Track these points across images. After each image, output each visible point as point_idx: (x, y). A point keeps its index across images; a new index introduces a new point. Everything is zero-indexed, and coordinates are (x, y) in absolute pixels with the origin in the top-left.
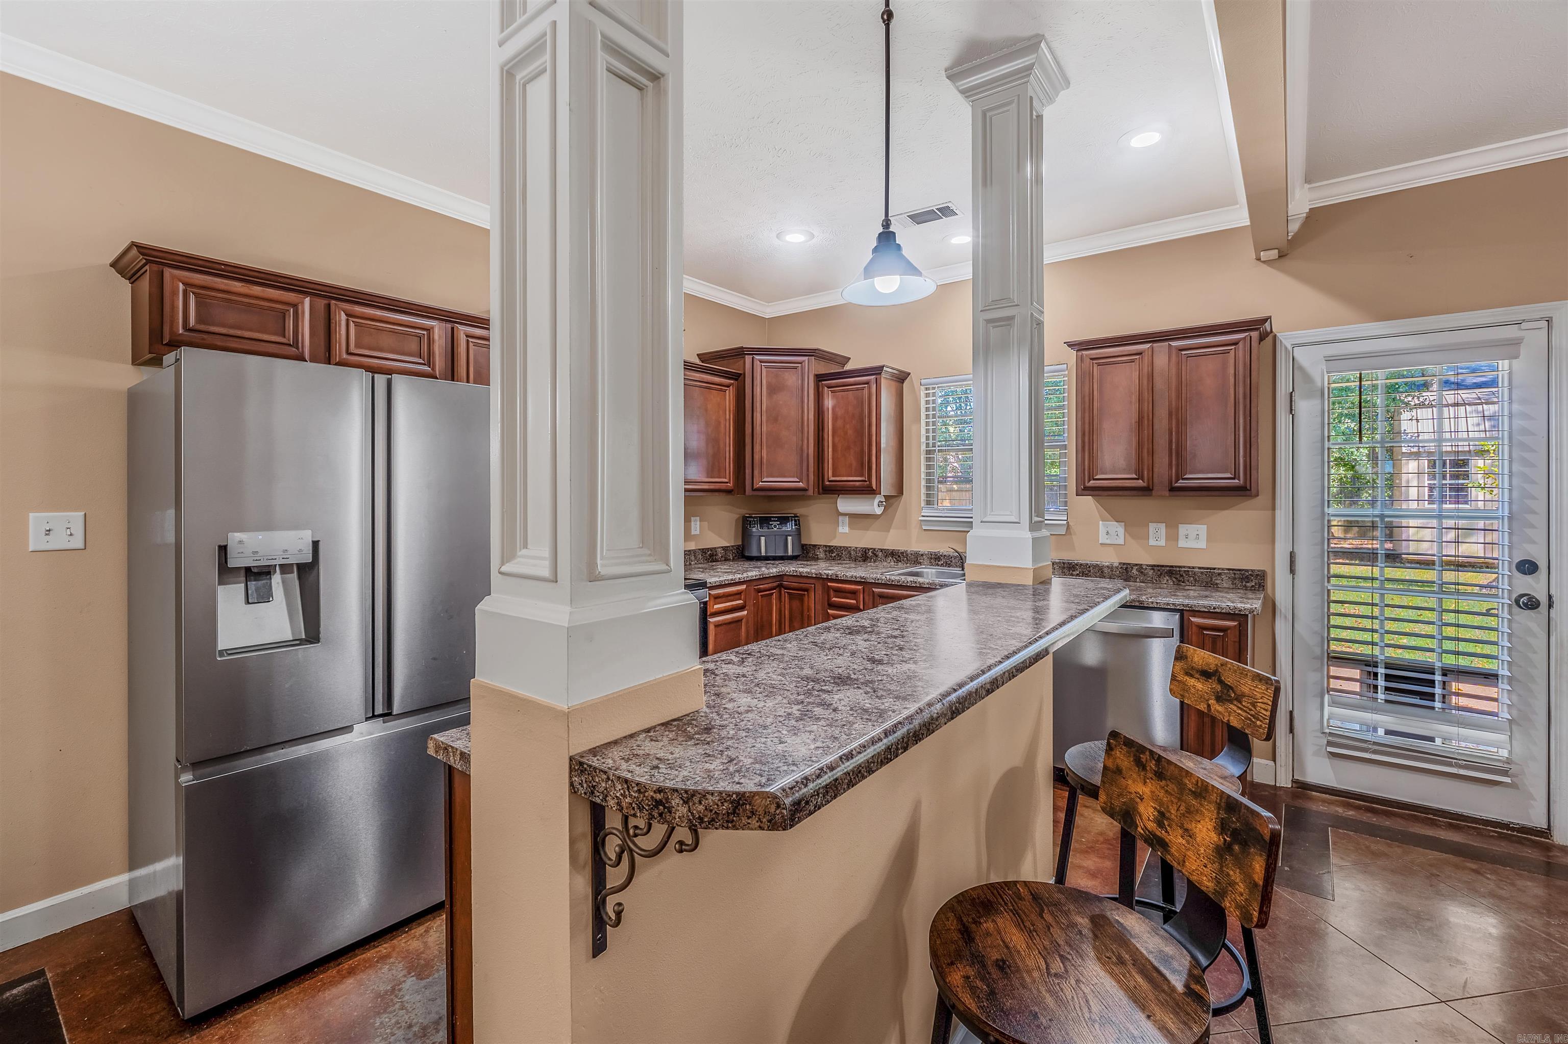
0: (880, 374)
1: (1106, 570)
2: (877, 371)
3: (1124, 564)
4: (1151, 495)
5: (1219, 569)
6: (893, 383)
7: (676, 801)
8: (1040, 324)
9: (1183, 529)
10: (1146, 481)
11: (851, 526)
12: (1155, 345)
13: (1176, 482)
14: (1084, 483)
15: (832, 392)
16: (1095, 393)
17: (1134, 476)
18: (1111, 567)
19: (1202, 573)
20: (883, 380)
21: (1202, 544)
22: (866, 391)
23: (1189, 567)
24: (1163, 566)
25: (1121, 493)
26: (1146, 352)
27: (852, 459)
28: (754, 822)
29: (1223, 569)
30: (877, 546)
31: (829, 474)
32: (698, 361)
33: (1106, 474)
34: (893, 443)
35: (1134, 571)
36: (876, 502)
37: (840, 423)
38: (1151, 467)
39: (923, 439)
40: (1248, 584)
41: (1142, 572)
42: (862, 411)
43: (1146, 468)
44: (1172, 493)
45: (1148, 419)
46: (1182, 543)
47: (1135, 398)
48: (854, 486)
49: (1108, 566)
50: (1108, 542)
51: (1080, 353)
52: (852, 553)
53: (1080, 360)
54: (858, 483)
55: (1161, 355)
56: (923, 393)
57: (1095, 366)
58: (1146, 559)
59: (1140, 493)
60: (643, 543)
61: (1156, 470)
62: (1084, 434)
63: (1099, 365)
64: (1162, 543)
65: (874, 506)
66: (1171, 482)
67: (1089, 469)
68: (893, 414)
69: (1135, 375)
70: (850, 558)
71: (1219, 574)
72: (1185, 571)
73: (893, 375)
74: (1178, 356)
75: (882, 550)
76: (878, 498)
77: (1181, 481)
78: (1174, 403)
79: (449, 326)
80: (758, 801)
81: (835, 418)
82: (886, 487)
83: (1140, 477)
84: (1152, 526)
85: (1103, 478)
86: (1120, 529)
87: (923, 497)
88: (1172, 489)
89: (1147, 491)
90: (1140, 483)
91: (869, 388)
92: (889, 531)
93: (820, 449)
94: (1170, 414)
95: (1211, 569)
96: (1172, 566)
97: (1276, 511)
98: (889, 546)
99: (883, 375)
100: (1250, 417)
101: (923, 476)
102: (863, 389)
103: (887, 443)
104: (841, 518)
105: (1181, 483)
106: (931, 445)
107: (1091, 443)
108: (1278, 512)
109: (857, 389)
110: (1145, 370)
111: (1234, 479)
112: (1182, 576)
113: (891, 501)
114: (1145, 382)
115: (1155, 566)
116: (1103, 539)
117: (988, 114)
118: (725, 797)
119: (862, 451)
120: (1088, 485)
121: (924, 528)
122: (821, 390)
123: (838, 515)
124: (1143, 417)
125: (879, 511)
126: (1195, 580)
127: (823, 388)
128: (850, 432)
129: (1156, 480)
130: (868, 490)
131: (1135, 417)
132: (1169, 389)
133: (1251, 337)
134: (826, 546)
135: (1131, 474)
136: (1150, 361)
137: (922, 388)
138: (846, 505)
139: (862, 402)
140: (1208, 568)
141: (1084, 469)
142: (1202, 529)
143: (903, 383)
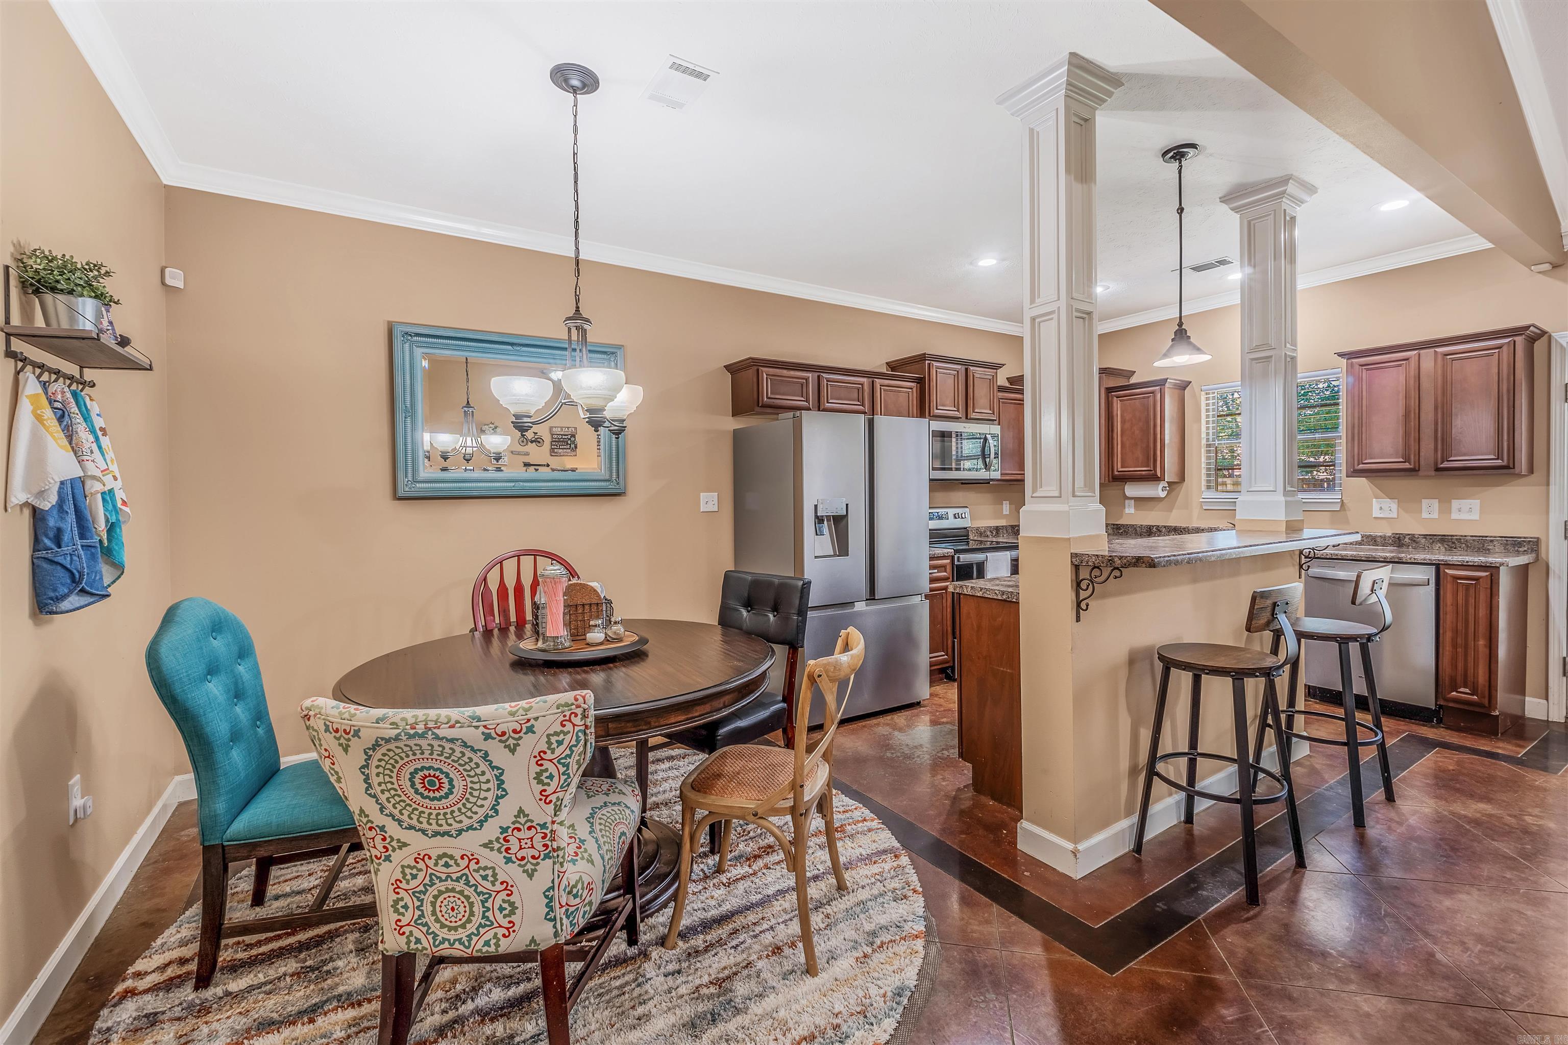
0: (1164, 385)
1: (1379, 540)
2: (1162, 383)
3: (1397, 534)
4: (1417, 475)
5: (1491, 537)
6: (1177, 391)
7: (1116, 559)
8: (1293, 359)
9: (1455, 504)
10: (1412, 463)
11: (1136, 508)
12: (1422, 351)
13: (1442, 464)
14: (1354, 466)
15: (1120, 401)
16: (1364, 393)
17: (1401, 460)
18: (1384, 538)
19: (1474, 540)
20: (1167, 390)
21: (1475, 516)
22: (1151, 399)
23: (1462, 536)
24: (1435, 535)
25: (1389, 474)
26: (1413, 358)
27: (1139, 454)
28: (1144, 565)
29: (1495, 537)
30: (1161, 524)
31: (1119, 467)
32: (1008, 385)
33: (1374, 458)
34: (1177, 439)
35: (1407, 540)
36: (1161, 486)
37: (1127, 425)
38: (1417, 451)
39: (1204, 435)
40: (1520, 549)
41: (1414, 541)
42: (1148, 415)
43: (1413, 452)
44: (1437, 473)
45: (1415, 413)
46: (1455, 516)
47: (1402, 396)
48: (1141, 475)
49: (1381, 536)
50: (1381, 516)
51: (1350, 361)
52: (1138, 529)
53: (1350, 367)
54: (1144, 473)
55: (1428, 359)
56: (1203, 397)
57: (1364, 371)
58: (1418, 529)
59: (1407, 473)
60: (1085, 486)
61: (1422, 454)
62: (1353, 427)
63: (1367, 370)
64: (1435, 515)
65: (1158, 490)
66: (1436, 463)
67: (1359, 455)
68: (1175, 415)
69: (1402, 379)
70: (1136, 533)
71: (1492, 541)
72: (1457, 539)
73: (1175, 385)
74: (1443, 360)
75: (1165, 527)
76: (1163, 484)
77: (1446, 463)
78: (1439, 399)
79: (871, 380)
80: (1145, 559)
81: (1123, 422)
82: (1170, 474)
83: (1407, 460)
84: (1425, 502)
85: (1372, 462)
86: (1394, 505)
87: (1204, 483)
88: (1438, 469)
89: (1413, 472)
90: (1407, 465)
91: (1155, 397)
92: (1171, 511)
93: (1110, 446)
94: (1436, 408)
95: (1483, 537)
96: (1444, 535)
97: (1551, 487)
98: (1172, 523)
99: (1167, 385)
100: (1514, 408)
101: (1203, 465)
102: (1148, 397)
103: (1170, 440)
104: (1127, 502)
105: (1446, 465)
106: (1211, 439)
107: (1360, 433)
108: (1552, 487)
109: (1144, 398)
110: (1412, 373)
111: (1498, 459)
112: (1453, 543)
113: (1174, 487)
114: (1412, 382)
115: (1427, 535)
116: (1376, 513)
117: (1252, 222)
118: (1133, 557)
119: (1148, 446)
120: (1357, 468)
121: (1204, 508)
122: (1110, 399)
123: (1125, 500)
124: (1410, 412)
125: (1163, 494)
126: (1467, 546)
127: (1112, 398)
128: (1137, 432)
129: (1422, 463)
130: (1153, 478)
131: (1401, 411)
132: (1436, 388)
133: (1515, 341)
134: (1114, 525)
135: (1399, 458)
136: (1417, 365)
137: (1203, 393)
138: (1132, 490)
139: (1148, 408)
140: (1480, 537)
141: (1354, 456)
142: (1475, 503)
143: (1185, 390)
